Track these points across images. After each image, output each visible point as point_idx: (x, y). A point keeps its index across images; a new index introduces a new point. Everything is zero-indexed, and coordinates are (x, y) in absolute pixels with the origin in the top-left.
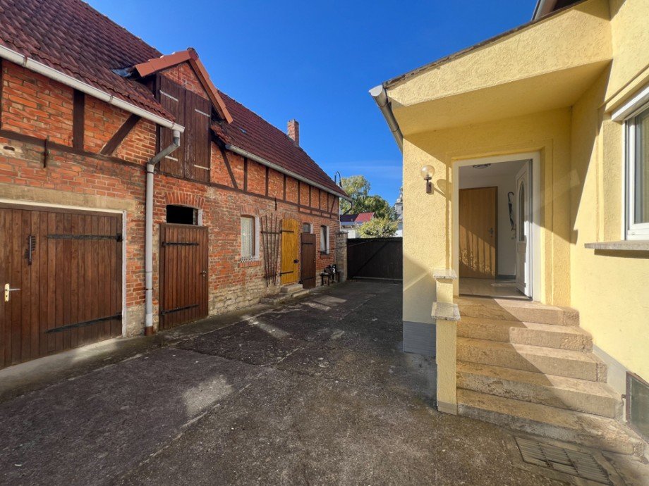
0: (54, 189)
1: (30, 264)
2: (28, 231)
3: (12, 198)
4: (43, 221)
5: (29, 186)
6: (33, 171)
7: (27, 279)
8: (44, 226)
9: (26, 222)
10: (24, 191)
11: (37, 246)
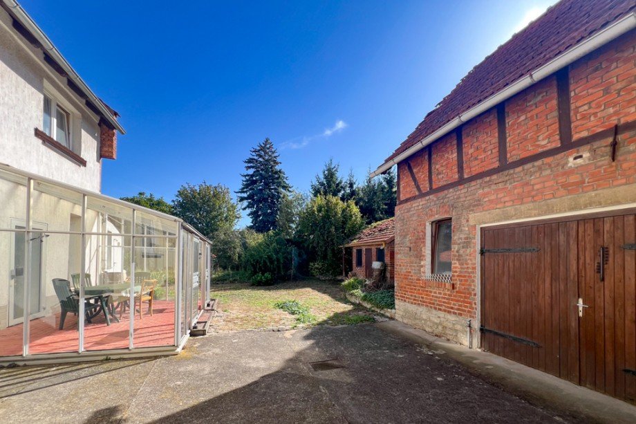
0: (626, 184)
1: (603, 280)
2: (600, 242)
3: (581, 209)
4: (618, 228)
5: (597, 190)
6: (600, 172)
7: (599, 297)
8: (618, 234)
9: (597, 232)
10: (592, 197)
11: (611, 259)
